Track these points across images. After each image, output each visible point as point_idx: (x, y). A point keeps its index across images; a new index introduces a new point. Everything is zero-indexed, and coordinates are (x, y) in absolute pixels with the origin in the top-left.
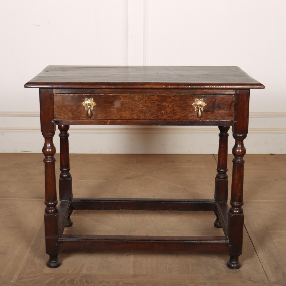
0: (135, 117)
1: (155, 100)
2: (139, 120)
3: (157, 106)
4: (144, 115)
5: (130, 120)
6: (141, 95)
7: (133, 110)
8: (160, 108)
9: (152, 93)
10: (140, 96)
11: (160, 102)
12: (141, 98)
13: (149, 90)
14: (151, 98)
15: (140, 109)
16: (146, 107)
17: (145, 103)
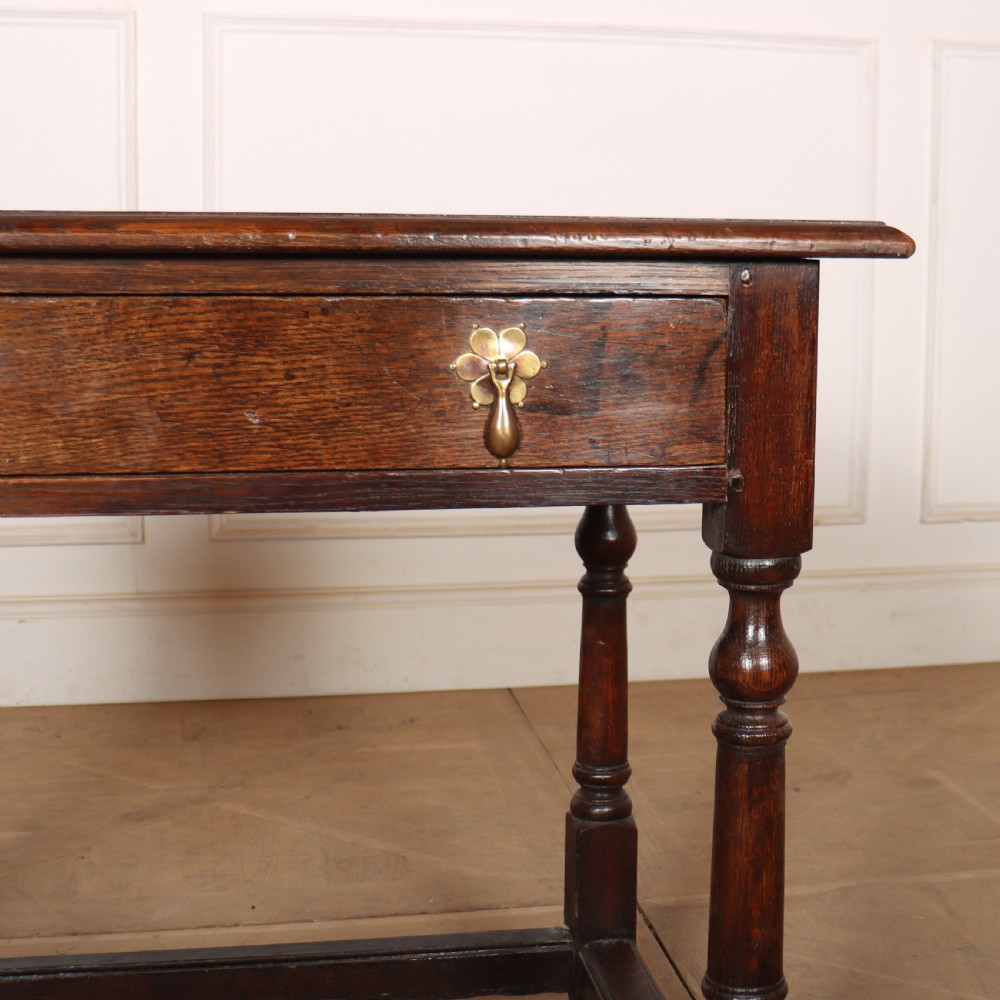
0: (59, 457)
1: (193, 333)
2: (85, 479)
3: (209, 376)
4: (124, 443)
5: (26, 480)
6: (93, 301)
7: (44, 406)
8: (229, 391)
9: (170, 288)
10: (87, 305)
11: (230, 349)
12: (99, 319)
13: (150, 266)
14: (165, 318)
15: (90, 397)
16: (131, 383)
17: (127, 360)
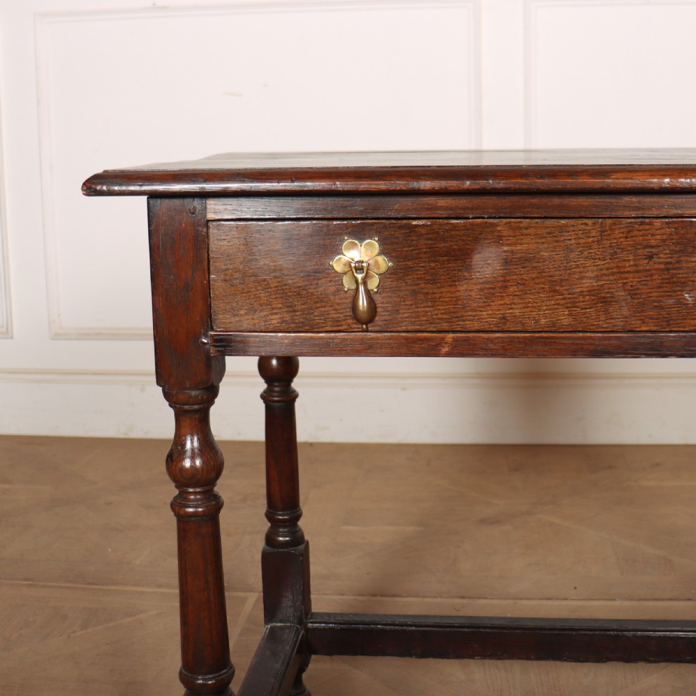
0: (566, 321)
1: (653, 242)
2: (581, 334)
3: (662, 270)
4: (607, 312)
5: (544, 335)
6: (590, 222)
7: (558, 288)
8: (675, 280)
9: (640, 213)
10: (586, 224)
11: (676, 252)
12: (594, 233)
13: (626, 199)
14: (635, 233)
15: (587, 283)
16: (613, 274)
17: (610, 259)
